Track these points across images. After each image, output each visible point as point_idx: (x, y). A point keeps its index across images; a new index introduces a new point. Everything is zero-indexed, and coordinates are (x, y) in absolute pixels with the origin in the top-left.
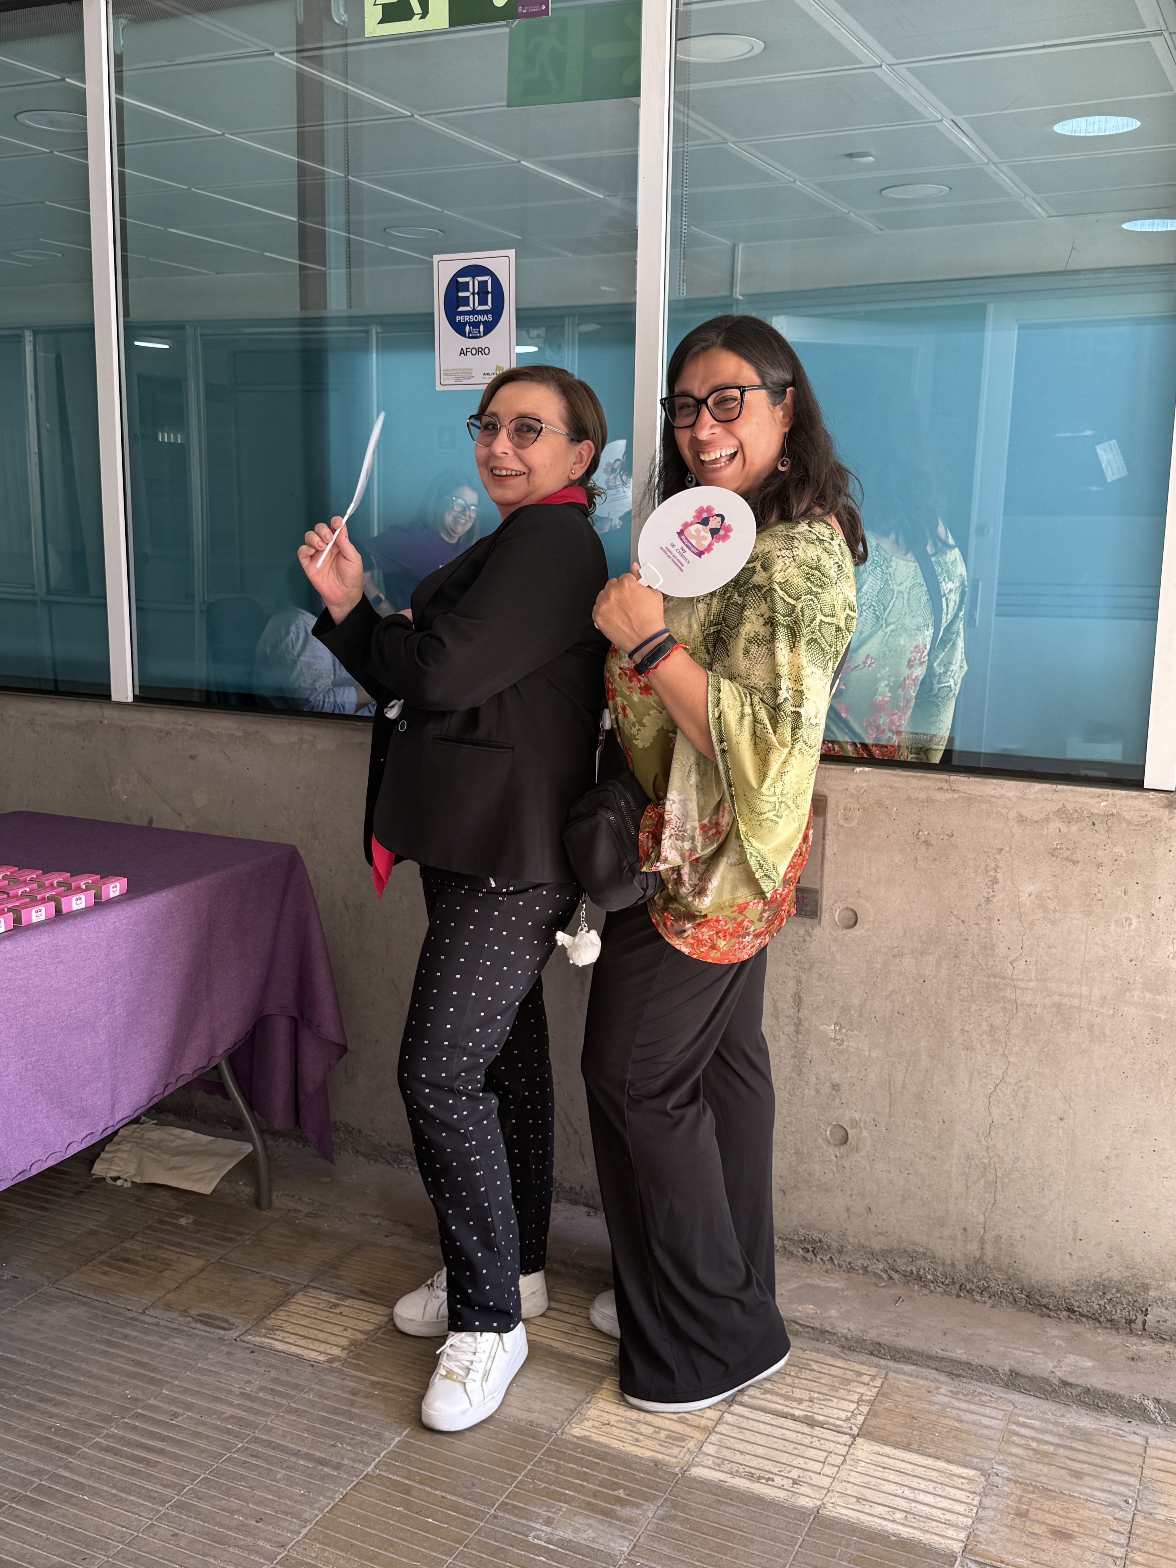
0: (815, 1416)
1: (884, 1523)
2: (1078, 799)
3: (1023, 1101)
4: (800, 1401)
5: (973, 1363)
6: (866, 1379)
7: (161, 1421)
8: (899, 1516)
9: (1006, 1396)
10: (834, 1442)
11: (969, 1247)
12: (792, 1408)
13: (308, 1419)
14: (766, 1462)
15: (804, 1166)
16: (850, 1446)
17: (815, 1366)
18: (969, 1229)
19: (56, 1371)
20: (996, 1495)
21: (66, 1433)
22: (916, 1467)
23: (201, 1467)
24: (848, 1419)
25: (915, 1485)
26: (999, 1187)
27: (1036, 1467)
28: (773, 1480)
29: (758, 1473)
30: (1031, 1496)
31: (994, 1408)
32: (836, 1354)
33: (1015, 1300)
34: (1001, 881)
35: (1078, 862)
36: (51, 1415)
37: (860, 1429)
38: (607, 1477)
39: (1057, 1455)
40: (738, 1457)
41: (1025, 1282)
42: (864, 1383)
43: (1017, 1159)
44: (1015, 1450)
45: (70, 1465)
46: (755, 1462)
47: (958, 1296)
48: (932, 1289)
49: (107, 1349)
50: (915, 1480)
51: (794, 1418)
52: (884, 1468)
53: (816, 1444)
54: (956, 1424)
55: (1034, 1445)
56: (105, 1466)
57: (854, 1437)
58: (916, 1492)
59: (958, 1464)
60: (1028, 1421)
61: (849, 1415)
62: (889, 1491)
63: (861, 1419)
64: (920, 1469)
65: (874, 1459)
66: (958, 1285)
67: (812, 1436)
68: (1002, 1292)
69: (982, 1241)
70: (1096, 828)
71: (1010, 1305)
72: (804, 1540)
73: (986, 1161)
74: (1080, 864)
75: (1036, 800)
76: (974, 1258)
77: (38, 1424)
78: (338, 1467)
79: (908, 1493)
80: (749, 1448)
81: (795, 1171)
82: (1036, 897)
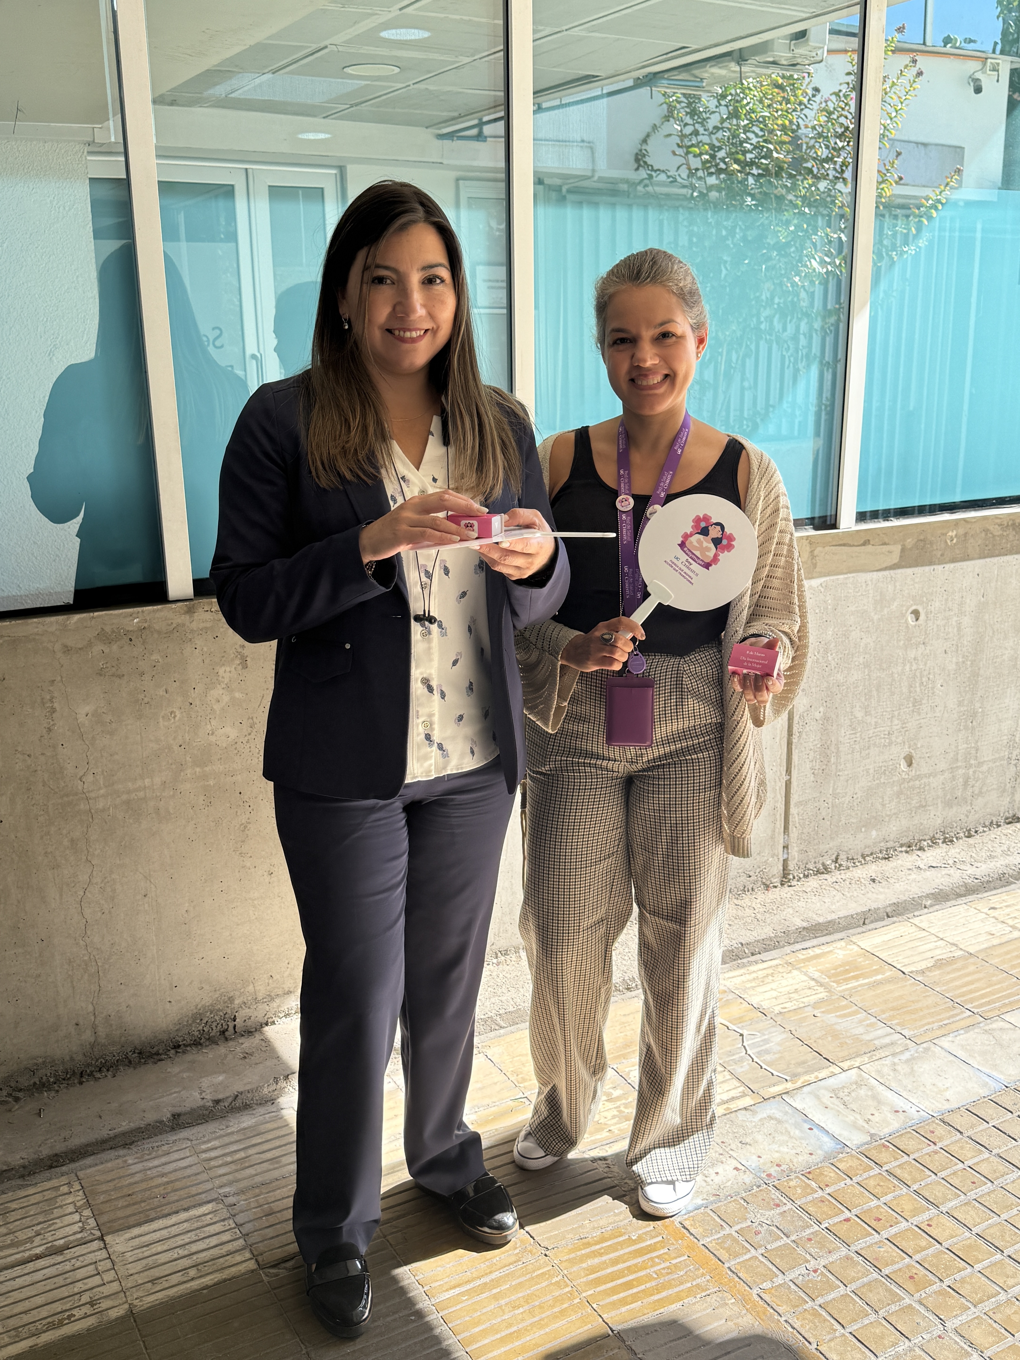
0: (55, 1243)
1: (188, 1285)
2: (114, 621)
3: (110, 894)
4: (30, 1240)
6: (65, 1189)
8: (192, 1273)
9: (178, 1137)
10: (90, 1253)
11: (83, 1038)
12: (29, 1250)
14: (54, 1305)
16: (105, 1248)
17: (14, 1205)
24: (82, 1229)
25: (180, 1243)
26: (101, 975)
27: (246, 1174)
28: (74, 1315)
29: (56, 1318)
31: (177, 1150)
32: (22, 1185)
33: (131, 1062)
34: (58, 709)
35: (123, 675)
37: (99, 1230)
39: (250, 1156)
40: (26, 1319)
41: (137, 1043)
42: (66, 1194)
43: (113, 944)
44: (220, 1171)
46: (44, 1312)
48: (57, 1088)
50: (178, 1239)
51: (38, 1257)
52: (146, 1246)
53: (78, 1264)
54: (164, 1179)
55: (229, 1159)
57: (102, 1238)
58: (187, 1247)
60: (209, 1145)
61: (79, 1225)
62: (167, 1260)
63: (92, 1222)
64: (173, 1228)
65: (134, 1244)
66: (79, 1074)
67: (69, 1260)
68: (117, 1060)
69: (94, 1027)
70: (133, 642)
71: (127, 1068)
72: (144, 1342)
73: (86, 958)
74: (125, 677)
75: (77, 629)
76: (90, 1044)
79: (182, 1252)
80: (27, 1305)
82: (93, 715)
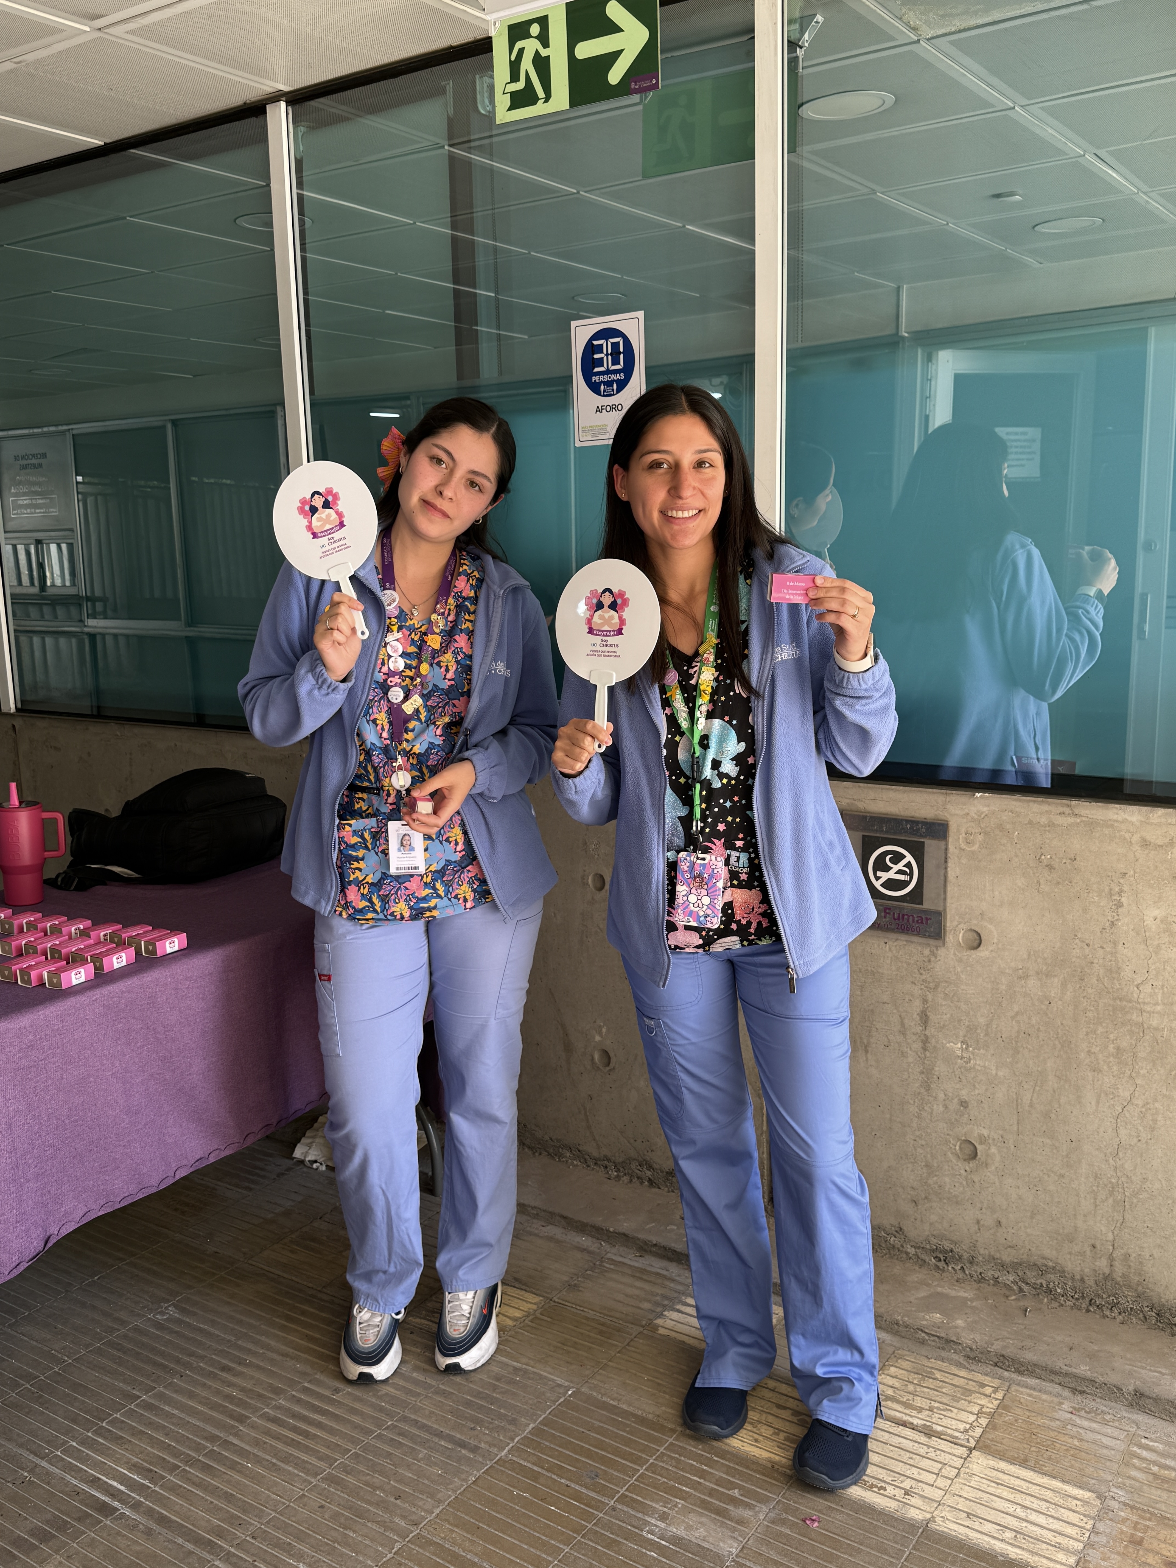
0: (933, 1426)
1: (993, 1541)
3: (1151, 1122)
4: (920, 1410)
5: (1097, 1380)
6: (988, 1390)
7: (323, 1395)
8: (1008, 1535)
9: (1130, 1416)
10: (950, 1454)
11: (1097, 1263)
12: (911, 1416)
13: (453, 1402)
14: (880, 1470)
15: (935, 1178)
16: (965, 1459)
17: (938, 1375)
18: (1098, 1246)
19: (240, 1342)
20: (1111, 1520)
21: (240, 1403)
22: (1031, 1485)
23: (353, 1443)
24: (966, 1431)
25: (1028, 1504)
26: (1127, 1207)
27: (1156, 1494)
28: (885, 1489)
29: (871, 1481)
30: (1148, 1523)
31: (1117, 1428)
32: (961, 1363)
33: (1145, 1318)
34: (1125, 905)
36: (230, 1384)
37: (977, 1442)
38: (724, 1476)
41: (1155, 1301)
42: (986, 1395)
43: (1145, 1179)
44: (1134, 1473)
45: (240, 1433)
47: (1088, 1311)
48: (1062, 1302)
49: (285, 1323)
50: (1028, 1498)
51: (913, 1428)
52: (998, 1484)
53: (932, 1455)
54: (1076, 1442)
55: (1155, 1469)
56: (270, 1436)
57: (971, 1450)
58: (1029, 1511)
59: (1075, 1485)
60: (1152, 1444)
61: (968, 1426)
62: (1001, 1508)
63: (978, 1432)
64: (1035, 1487)
65: (989, 1474)
66: (1087, 1300)
67: (929, 1447)
68: (1131, 1308)
69: (1111, 1259)
71: (1139, 1322)
72: (910, 1553)
73: (1113, 1181)
75: (1159, 825)
76: (1104, 1274)
77: (218, 1392)
78: (475, 1449)
79: (1020, 1512)
81: (926, 1183)
82: (1162, 921)
